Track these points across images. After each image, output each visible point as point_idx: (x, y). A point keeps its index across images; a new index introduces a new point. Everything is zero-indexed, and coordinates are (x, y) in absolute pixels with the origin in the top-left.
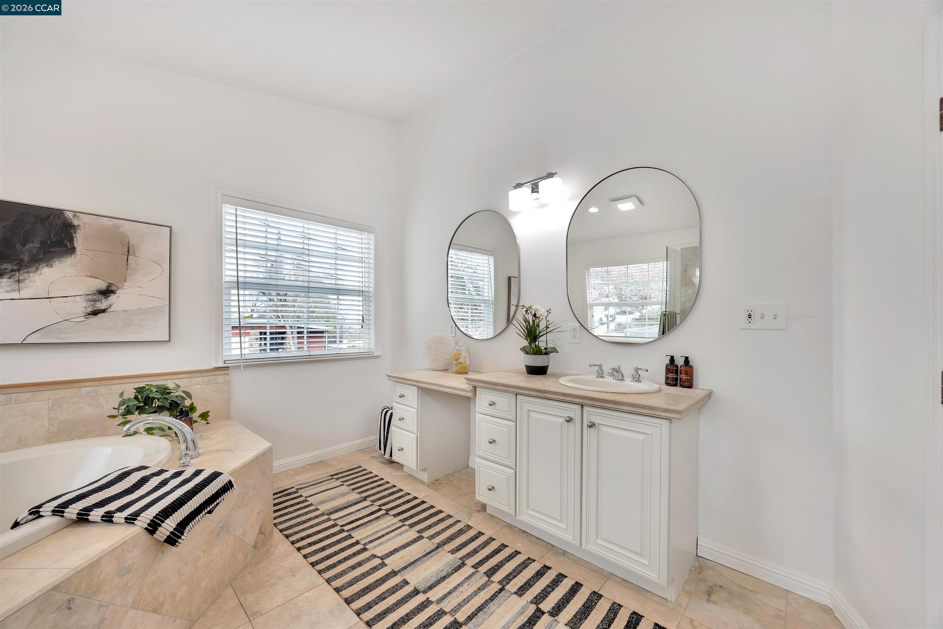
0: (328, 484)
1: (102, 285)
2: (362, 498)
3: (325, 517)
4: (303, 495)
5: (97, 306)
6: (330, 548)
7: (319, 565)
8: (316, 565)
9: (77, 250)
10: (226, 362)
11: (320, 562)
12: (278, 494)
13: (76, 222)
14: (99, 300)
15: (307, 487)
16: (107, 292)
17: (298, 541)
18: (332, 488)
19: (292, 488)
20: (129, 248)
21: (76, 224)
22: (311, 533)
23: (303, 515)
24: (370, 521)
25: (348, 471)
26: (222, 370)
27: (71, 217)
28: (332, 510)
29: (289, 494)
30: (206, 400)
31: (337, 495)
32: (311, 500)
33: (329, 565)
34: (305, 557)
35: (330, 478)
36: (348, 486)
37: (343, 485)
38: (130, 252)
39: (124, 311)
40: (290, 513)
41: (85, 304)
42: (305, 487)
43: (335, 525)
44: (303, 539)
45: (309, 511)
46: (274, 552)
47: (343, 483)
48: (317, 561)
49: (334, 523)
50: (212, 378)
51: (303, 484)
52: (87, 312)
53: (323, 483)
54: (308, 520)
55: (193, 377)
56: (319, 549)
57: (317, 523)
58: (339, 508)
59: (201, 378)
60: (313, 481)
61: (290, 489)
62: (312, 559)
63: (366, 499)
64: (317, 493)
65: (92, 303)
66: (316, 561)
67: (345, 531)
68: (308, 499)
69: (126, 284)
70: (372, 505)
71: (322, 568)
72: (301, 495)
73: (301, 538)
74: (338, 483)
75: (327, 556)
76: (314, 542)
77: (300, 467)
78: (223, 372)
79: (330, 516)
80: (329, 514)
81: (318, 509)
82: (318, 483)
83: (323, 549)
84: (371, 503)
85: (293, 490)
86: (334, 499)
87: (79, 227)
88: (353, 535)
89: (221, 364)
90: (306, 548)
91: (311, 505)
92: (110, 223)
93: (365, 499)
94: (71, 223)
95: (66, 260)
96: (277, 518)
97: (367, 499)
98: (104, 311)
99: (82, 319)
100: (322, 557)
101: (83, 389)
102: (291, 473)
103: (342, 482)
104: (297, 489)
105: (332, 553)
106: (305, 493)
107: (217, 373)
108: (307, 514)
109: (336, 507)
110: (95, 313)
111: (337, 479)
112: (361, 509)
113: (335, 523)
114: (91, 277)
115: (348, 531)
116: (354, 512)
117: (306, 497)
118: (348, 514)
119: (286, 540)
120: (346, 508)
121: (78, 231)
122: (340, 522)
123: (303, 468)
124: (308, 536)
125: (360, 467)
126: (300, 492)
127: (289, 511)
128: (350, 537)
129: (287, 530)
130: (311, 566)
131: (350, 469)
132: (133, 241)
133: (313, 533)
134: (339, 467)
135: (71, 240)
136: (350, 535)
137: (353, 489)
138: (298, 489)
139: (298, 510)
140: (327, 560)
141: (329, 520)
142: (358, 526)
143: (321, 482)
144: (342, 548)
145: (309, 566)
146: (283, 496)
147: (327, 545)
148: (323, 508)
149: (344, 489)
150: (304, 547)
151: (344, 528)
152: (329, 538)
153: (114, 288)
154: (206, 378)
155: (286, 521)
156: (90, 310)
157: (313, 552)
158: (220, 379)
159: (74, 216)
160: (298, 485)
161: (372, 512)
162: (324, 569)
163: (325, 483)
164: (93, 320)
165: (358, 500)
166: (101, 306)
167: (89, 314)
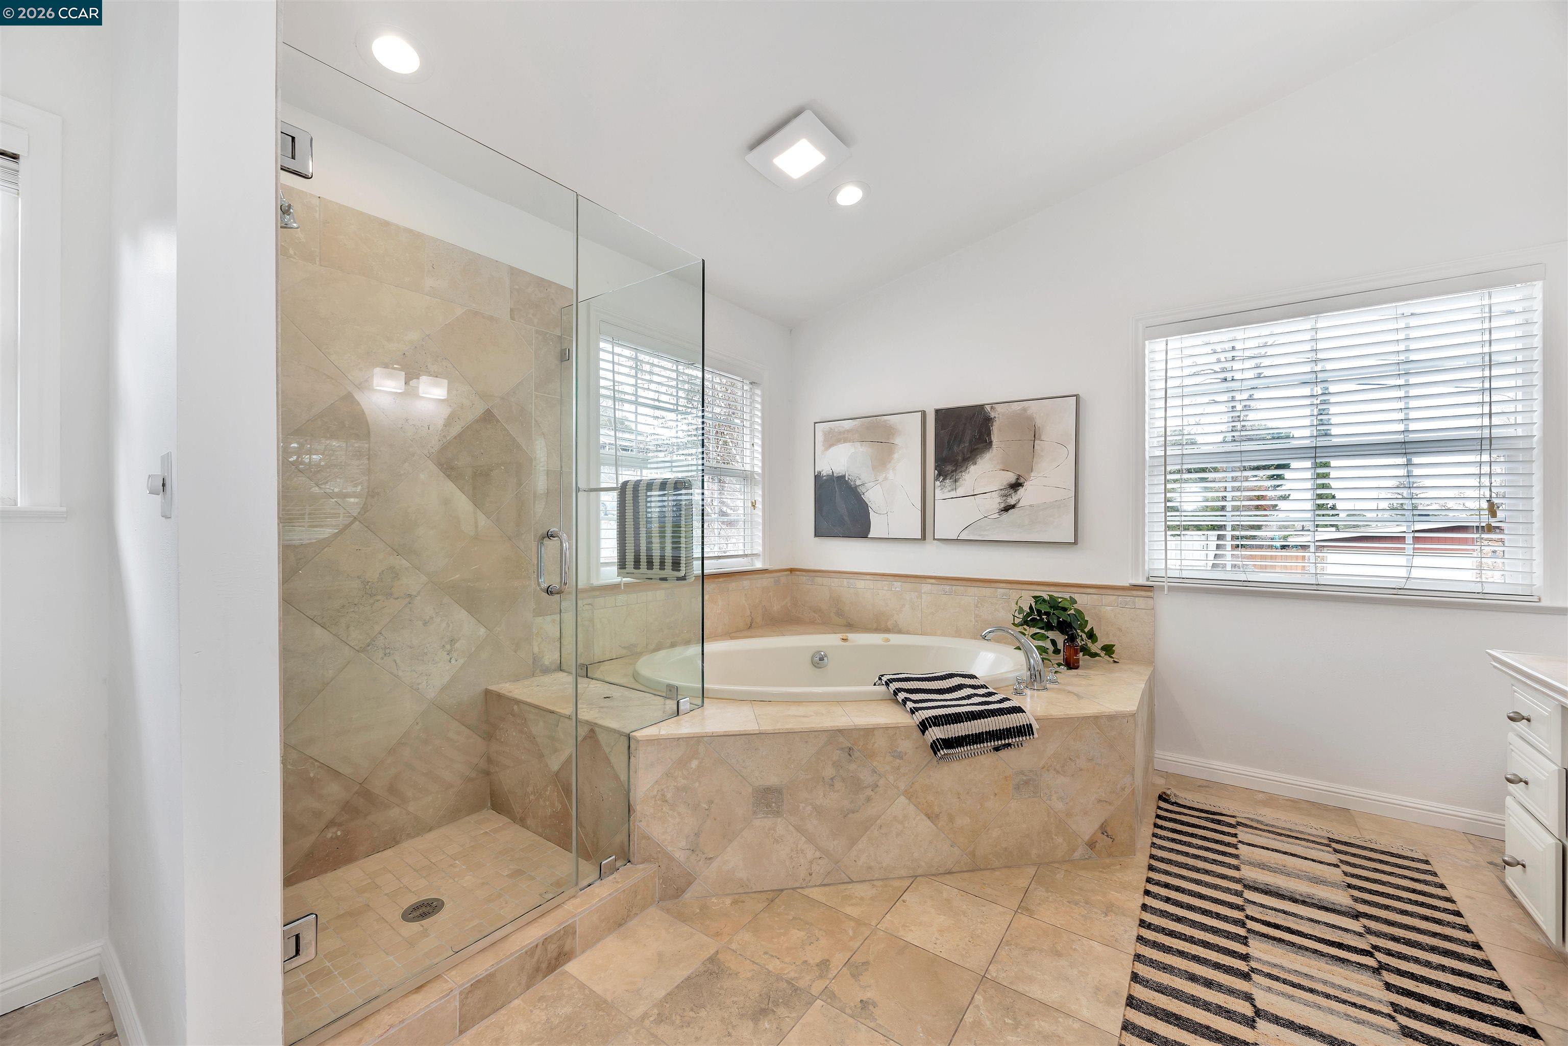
0: (1307, 847)
1: (1011, 478)
2: (1350, 910)
3: (1239, 887)
4: (1238, 836)
5: (1008, 501)
6: (1191, 927)
7: (1149, 931)
8: (1144, 927)
9: (993, 444)
10: (1151, 579)
11: (1153, 929)
12: (1204, 813)
13: (992, 415)
14: (1010, 495)
15: (1261, 830)
16: (1016, 486)
17: (1158, 883)
18: (1306, 858)
19: (1233, 817)
20: (1035, 432)
21: (993, 417)
22: (1187, 888)
23: (1205, 860)
24: (1315, 951)
25: (1383, 852)
26: (1142, 590)
27: (989, 410)
28: (1261, 886)
29: (1219, 822)
30: (1120, 630)
31: (1303, 874)
32: (1243, 850)
33: (1161, 943)
34: (1144, 907)
35: (1326, 842)
36: (1345, 874)
37: (1337, 866)
38: (1036, 436)
39: (1031, 506)
40: (1189, 845)
41: (998, 500)
42: (1256, 828)
43: (1240, 908)
44: (1167, 886)
45: (1221, 862)
46: (1114, 872)
47: (1340, 864)
48: (1153, 924)
49: (1242, 903)
50: (1128, 599)
51: (1261, 823)
52: (1000, 508)
53: (1298, 842)
54: (1204, 871)
55: (1104, 594)
56: (1172, 915)
57: (1212, 883)
58: (1280, 892)
59: (1115, 597)
60: (1283, 829)
61: (1228, 816)
62: (1149, 918)
63: (1357, 918)
64: (1268, 849)
65: (1005, 498)
66: (1150, 924)
67: (1246, 928)
68: (1240, 846)
69: (1032, 474)
70: (1360, 935)
71: (1147, 938)
72: (1236, 834)
73: (1166, 882)
74: (1333, 858)
75: (1173, 931)
76: (1177, 901)
77: (1287, 798)
78: (1143, 593)
79: (1245, 890)
80: (1246, 886)
81: (1237, 868)
82: (1289, 836)
83: (1179, 920)
84: (1362, 930)
85: (1232, 821)
86: (1288, 875)
87: (995, 419)
88: (1251, 942)
89: (1142, 581)
90: (1157, 899)
91: (1236, 857)
92: (1020, 408)
93: (1357, 916)
94: (989, 416)
95: (985, 455)
96: (1164, 840)
97: (1361, 919)
98: (1013, 507)
99: (997, 516)
100: (1165, 927)
101: (999, 590)
102: (1260, 796)
103: (1341, 861)
104: (1239, 824)
105: (1185, 935)
106: (1244, 835)
107: (1135, 593)
108: (1212, 863)
109: (1277, 887)
110: (1007, 508)
111: (1336, 850)
112: (1325, 923)
113: (1242, 906)
114: (1003, 470)
115: (1249, 931)
116: (1302, 918)
117: (1240, 842)
118: (1285, 912)
119: (1145, 870)
120: (1295, 901)
121: (994, 423)
122: (1251, 910)
123: (1291, 801)
124: (1178, 889)
125: (1427, 862)
126: (1239, 831)
127: (1191, 841)
128: (1244, 941)
129: (1159, 861)
130: (1138, 922)
131: (1392, 853)
132: (1039, 423)
133: (1189, 890)
134: (1373, 837)
135: (989, 435)
136: (1246, 938)
137: (1349, 886)
138: (1241, 823)
139: (1207, 849)
140: (1166, 934)
141: (1238, 894)
142: (1280, 940)
143: (1297, 838)
144: (1208, 943)
145: (1134, 921)
146: (1206, 819)
147: (1190, 920)
148: (1248, 873)
149: (1335, 874)
150: (1156, 896)
151: (1248, 922)
152: (1205, 915)
153: (1022, 480)
154: (1120, 599)
155: (1172, 850)
156: (1002, 506)
157: (1161, 911)
158: (1140, 602)
159: (992, 408)
160: (1248, 818)
161: (1342, 944)
162: (1149, 940)
163: (1303, 843)
164: (1005, 515)
165: (1338, 908)
166: (1012, 501)
167: (1002, 511)
